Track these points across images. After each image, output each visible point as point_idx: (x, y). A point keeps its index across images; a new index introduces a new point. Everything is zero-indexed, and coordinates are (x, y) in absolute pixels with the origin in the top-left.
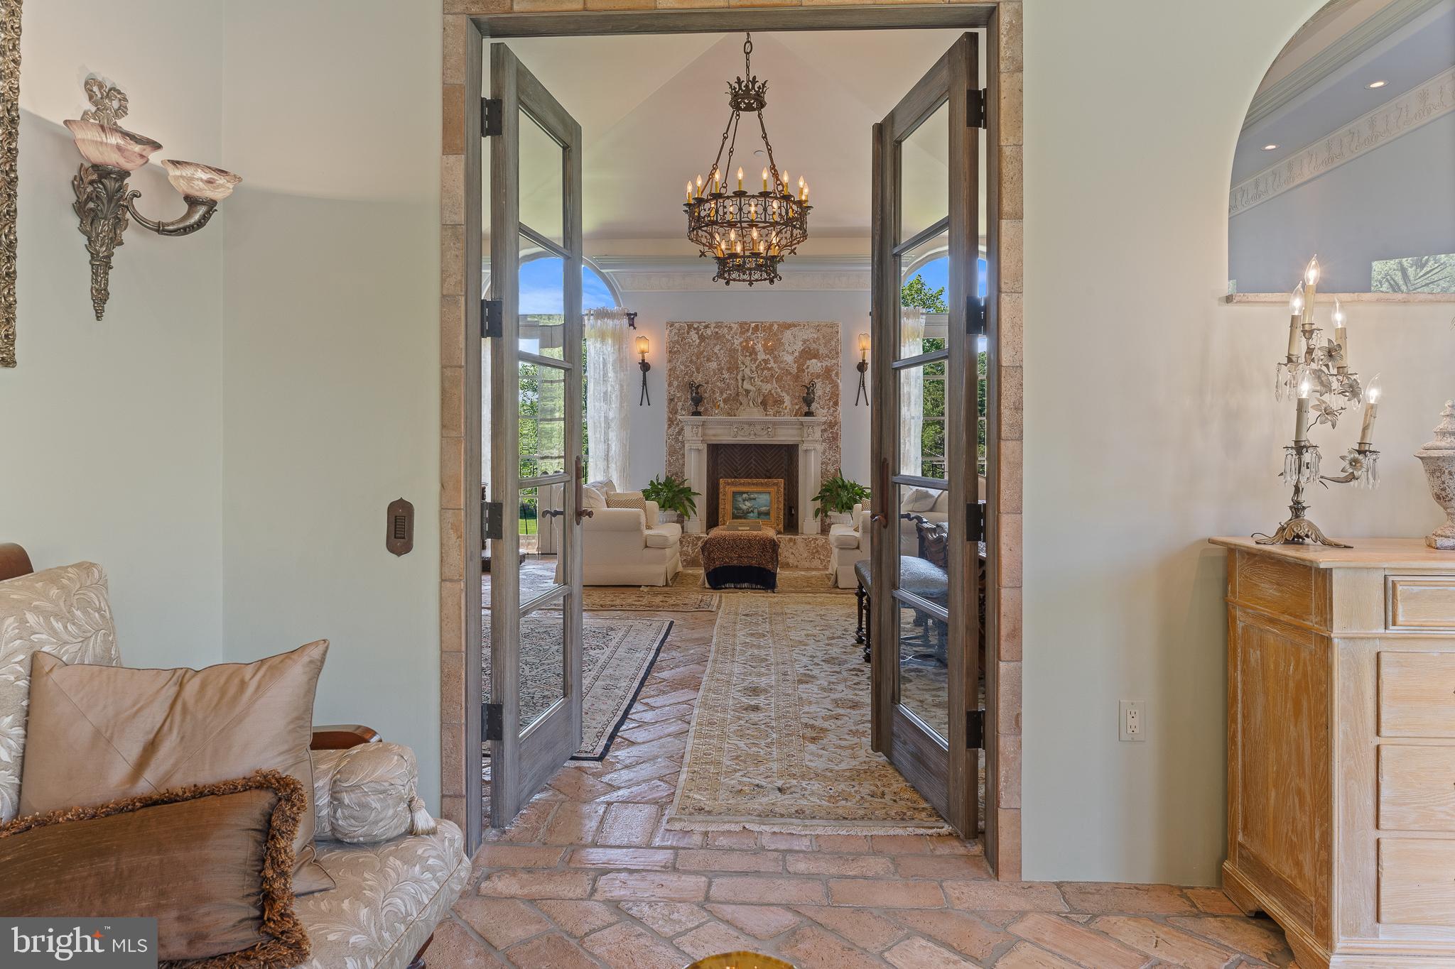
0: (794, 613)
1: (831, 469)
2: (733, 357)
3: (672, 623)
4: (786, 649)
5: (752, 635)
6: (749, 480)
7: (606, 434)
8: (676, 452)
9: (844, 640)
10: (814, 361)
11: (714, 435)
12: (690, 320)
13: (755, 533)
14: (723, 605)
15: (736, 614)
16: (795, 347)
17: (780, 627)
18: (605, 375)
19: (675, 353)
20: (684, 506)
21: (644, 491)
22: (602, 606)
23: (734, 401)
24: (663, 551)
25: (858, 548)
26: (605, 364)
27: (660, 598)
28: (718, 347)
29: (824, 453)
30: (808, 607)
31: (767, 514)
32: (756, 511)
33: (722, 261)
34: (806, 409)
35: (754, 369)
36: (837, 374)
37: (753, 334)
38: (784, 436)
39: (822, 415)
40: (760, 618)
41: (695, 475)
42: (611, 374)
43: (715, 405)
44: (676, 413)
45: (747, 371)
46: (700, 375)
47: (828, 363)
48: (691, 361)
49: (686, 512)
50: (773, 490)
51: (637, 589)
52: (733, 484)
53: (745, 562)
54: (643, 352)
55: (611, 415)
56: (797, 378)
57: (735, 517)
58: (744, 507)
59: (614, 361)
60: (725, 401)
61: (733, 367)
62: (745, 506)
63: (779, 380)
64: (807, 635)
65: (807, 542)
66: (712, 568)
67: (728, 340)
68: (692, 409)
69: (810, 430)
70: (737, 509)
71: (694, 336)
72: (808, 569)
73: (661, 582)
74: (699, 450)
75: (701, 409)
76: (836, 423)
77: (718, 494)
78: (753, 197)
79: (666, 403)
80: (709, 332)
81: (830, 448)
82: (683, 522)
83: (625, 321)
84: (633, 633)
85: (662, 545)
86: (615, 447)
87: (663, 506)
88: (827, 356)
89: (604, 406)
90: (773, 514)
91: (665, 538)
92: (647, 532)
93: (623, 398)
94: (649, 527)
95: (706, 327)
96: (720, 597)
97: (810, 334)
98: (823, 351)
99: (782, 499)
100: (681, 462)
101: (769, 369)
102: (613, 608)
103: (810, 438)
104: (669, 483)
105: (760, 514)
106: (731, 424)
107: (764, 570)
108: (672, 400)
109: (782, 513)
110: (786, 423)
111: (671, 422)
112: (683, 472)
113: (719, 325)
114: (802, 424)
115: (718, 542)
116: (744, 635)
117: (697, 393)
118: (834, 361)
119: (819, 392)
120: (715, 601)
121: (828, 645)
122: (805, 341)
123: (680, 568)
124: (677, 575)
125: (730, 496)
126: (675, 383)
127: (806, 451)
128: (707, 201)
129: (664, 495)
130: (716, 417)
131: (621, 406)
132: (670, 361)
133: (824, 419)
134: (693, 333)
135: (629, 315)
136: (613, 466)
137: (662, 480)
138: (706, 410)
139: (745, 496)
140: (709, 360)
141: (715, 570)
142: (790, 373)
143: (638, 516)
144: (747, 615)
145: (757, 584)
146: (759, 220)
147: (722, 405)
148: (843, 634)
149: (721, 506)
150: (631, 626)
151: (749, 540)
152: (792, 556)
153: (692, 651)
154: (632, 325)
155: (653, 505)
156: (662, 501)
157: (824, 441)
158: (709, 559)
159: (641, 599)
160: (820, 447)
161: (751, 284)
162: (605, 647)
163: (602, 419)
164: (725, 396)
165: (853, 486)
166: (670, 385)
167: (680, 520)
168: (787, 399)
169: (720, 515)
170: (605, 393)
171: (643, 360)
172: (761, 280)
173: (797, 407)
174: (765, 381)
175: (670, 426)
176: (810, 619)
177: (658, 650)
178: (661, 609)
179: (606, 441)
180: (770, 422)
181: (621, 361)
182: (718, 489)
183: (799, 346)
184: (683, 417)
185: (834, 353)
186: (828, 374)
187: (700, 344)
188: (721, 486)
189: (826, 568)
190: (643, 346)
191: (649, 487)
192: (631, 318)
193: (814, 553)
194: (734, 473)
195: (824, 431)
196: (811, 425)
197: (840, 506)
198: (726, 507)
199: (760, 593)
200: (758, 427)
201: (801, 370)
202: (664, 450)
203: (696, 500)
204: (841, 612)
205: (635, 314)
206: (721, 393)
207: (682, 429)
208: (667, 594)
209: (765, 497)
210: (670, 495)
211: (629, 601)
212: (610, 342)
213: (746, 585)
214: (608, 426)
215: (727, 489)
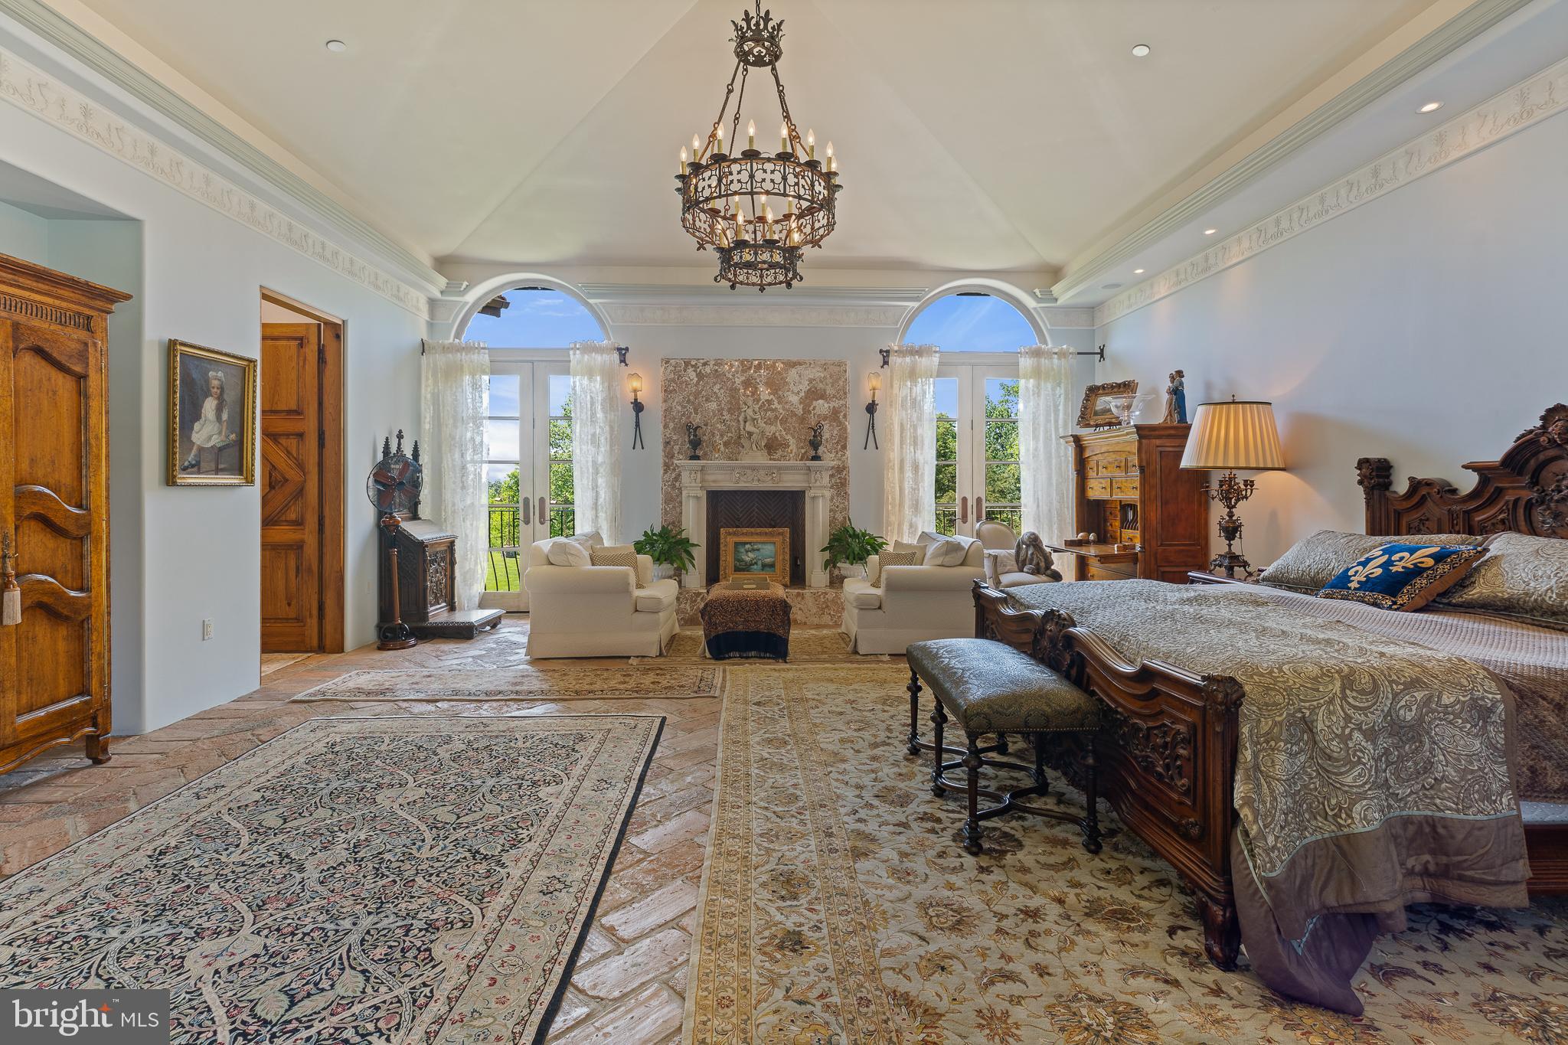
0: (817, 697)
1: (840, 517)
2: (733, 397)
3: (664, 719)
4: (820, 772)
5: (770, 741)
6: (753, 530)
7: (595, 481)
8: (673, 499)
9: (891, 748)
10: (821, 402)
11: (714, 481)
12: (687, 356)
13: (763, 592)
14: (728, 684)
15: (746, 702)
16: (801, 387)
17: (803, 726)
18: (593, 414)
19: (671, 392)
20: (681, 559)
21: (637, 543)
22: (577, 692)
23: (735, 445)
24: (656, 616)
25: (880, 608)
26: (592, 403)
27: (651, 677)
28: (718, 386)
29: (832, 499)
30: (832, 687)
31: (772, 566)
32: (760, 563)
33: (725, 254)
34: (813, 453)
35: (757, 409)
36: (845, 416)
37: (755, 372)
38: (790, 482)
39: (829, 460)
40: (776, 709)
41: (694, 524)
42: (600, 415)
43: (715, 449)
44: (672, 457)
45: (750, 412)
46: (699, 416)
47: (835, 404)
48: (689, 401)
49: (684, 565)
50: (778, 539)
51: (625, 660)
52: (735, 534)
53: (753, 627)
54: (635, 391)
55: (600, 459)
56: (802, 419)
57: (737, 569)
58: (747, 559)
59: (604, 400)
60: (726, 444)
61: (735, 408)
62: (748, 557)
63: (783, 421)
64: (842, 741)
65: (816, 596)
66: (713, 634)
67: (728, 379)
68: (690, 453)
69: (818, 475)
70: (739, 560)
71: (692, 374)
72: (818, 627)
73: (654, 652)
74: (697, 498)
75: (699, 453)
76: (844, 468)
77: (719, 544)
78: (769, 160)
79: (661, 447)
80: (708, 370)
81: (838, 495)
82: (680, 575)
83: (616, 356)
84: (609, 746)
85: (654, 607)
86: (604, 495)
87: (658, 560)
88: (834, 396)
89: (593, 450)
90: (778, 566)
91: (659, 600)
92: (638, 593)
93: (613, 441)
94: (639, 586)
95: (705, 364)
96: (724, 671)
97: (816, 373)
98: (830, 391)
99: (787, 550)
100: (678, 510)
101: (773, 410)
102: (591, 695)
103: (818, 484)
104: (665, 533)
105: (764, 566)
106: (733, 469)
107: (774, 635)
108: (667, 443)
109: (788, 565)
110: (792, 468)
111: (667, 467)
112: (680, 522)
113: (719, 363)
114: (809, 469)
115: (721, 605)
116: (759, 744)
117: (695, 436)
118: (841, 402)
119: (826, 435)
120: (719, 675)
121: (874, 758)
122: (811, 381)
123: (677, 630)
124: (673, 638)
125: (731, 546)
126: (671, 425)
127: (814, 498)
128: (707, 167)
129: (659, 546)
130: (716, 461)
131: (612, 450)
132: (665, 401)
133: (833, 463)
134: (690, 370)
135: (619, 349)
136: (602, 515)
137: (657, 530)
138: (705, 454)
139: (747, 546)
140: (707, 400)
141: (717, 637)
142: (796, 415)
143: (626, 575)
144: (758, 704)
145: (766, 652)
146: (777, 191)
147: (722, 449)
148: (889, 738)
149: (722, 558)
150: (609, 730)
151: (757, 601)
152: (800, 612)
153: (689, 779)
154: (623, 361)
155: (645, 559)
156: (657, 554)
157: (832, 487)
158: (710, 626)
159: (627, 679)
160: (828, 494)
161: (762, 290)
162: (565, 779)
163: (590, 464)
164: (725, 438)
165: (864, 535)
166: (666, 426)
167: (678, 575)
168: (792, 442)
169: (721, 568)
170: (594, 435)
171: (636, 400)
172: (775, 284)
173: (803, 451)
174: (769, 422)
175: (666, 472)
176: (839, 709)
177: (641, 780)
178: (651, 695)
179: (595, 488)
180: (775, 467)
181: (611, 402)
182: (718, 538)
183: (805, 386)
184: (681, 461)
185: (841, 393)
186: (835, 416)
187: (698, 382)
188: (722, 536)
189: (837, 625)
190: (636, 384)
191: (643, 538)
192: (623, 353)
193: (824, 608)
194: (736, 523)
195: (832, 476)
196: (819, 470)
197: (851, 558)
198: (727, 559)
199: (770, 664)
200: (762, 472)
201: (806, 411)
202: (660, 497)
203: (695, 552)
204: (873, 695)
205: (627, 349)
206: (722, 436)
207: (679, 475)
208: (660, 671)
209: (769, 547)
210: (666, 547)
211: (613, 683)
212: (598, 378)
213: (753, 653)
214: (597, 472)
215: (728, 539)
